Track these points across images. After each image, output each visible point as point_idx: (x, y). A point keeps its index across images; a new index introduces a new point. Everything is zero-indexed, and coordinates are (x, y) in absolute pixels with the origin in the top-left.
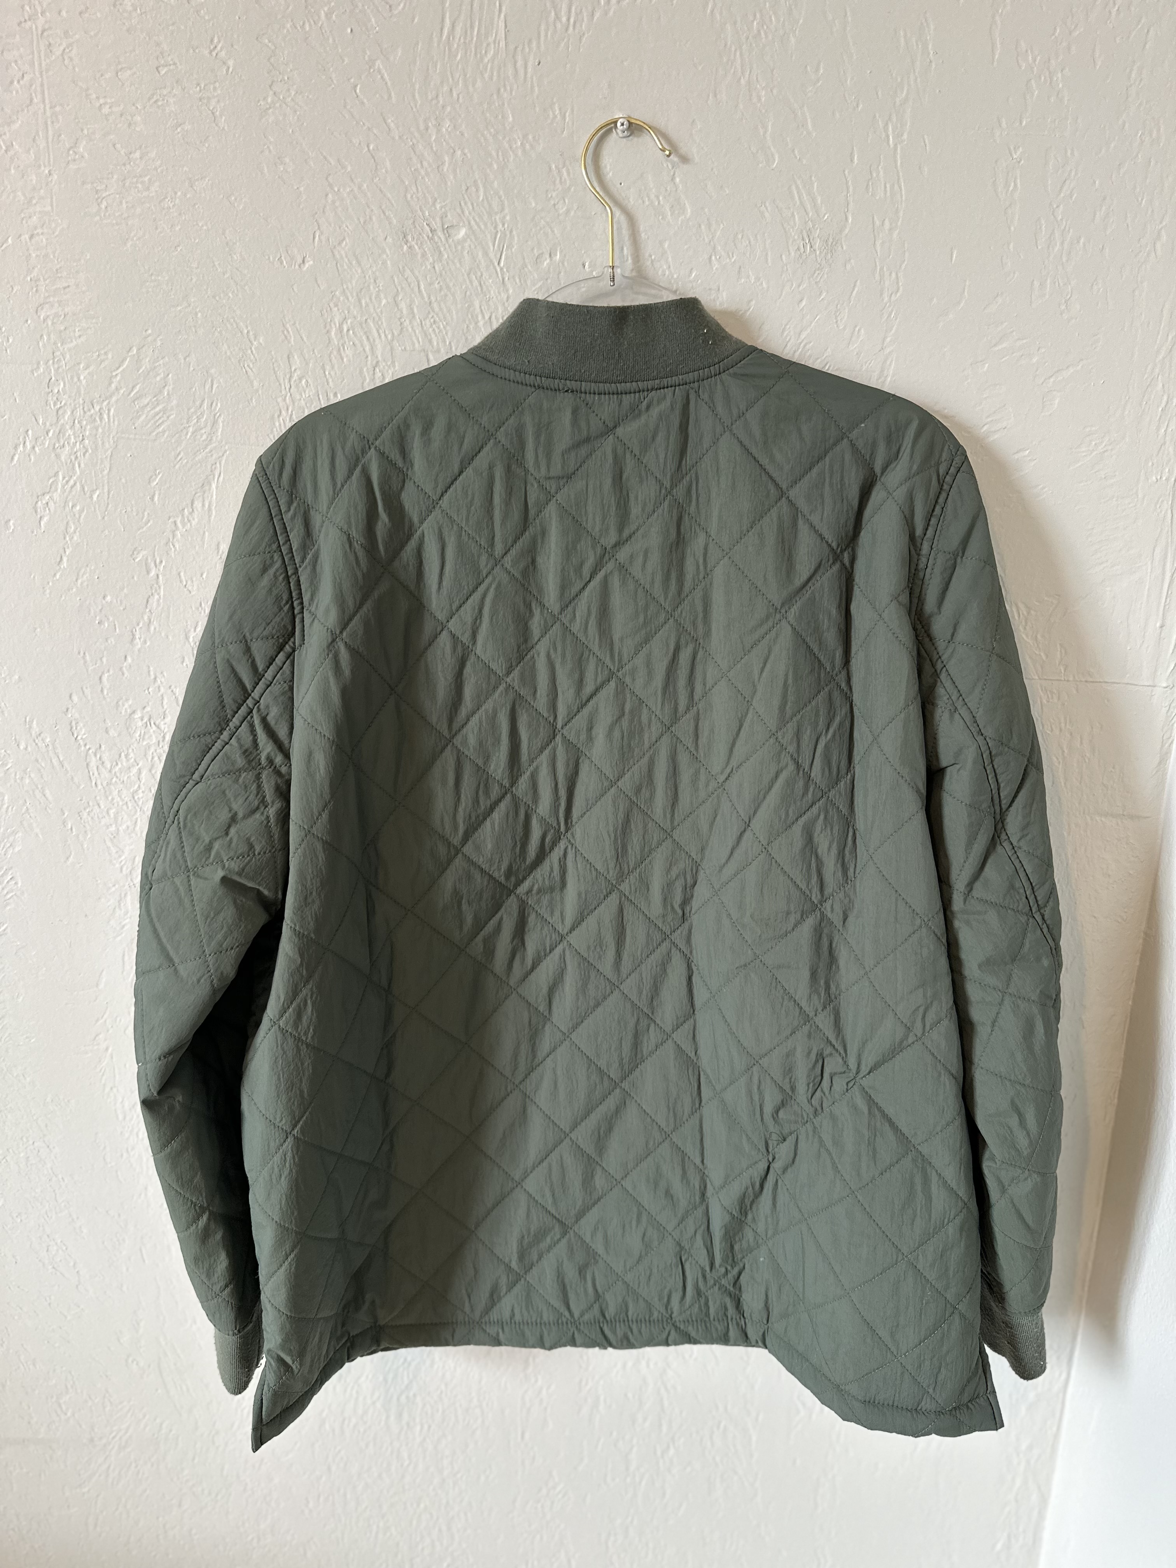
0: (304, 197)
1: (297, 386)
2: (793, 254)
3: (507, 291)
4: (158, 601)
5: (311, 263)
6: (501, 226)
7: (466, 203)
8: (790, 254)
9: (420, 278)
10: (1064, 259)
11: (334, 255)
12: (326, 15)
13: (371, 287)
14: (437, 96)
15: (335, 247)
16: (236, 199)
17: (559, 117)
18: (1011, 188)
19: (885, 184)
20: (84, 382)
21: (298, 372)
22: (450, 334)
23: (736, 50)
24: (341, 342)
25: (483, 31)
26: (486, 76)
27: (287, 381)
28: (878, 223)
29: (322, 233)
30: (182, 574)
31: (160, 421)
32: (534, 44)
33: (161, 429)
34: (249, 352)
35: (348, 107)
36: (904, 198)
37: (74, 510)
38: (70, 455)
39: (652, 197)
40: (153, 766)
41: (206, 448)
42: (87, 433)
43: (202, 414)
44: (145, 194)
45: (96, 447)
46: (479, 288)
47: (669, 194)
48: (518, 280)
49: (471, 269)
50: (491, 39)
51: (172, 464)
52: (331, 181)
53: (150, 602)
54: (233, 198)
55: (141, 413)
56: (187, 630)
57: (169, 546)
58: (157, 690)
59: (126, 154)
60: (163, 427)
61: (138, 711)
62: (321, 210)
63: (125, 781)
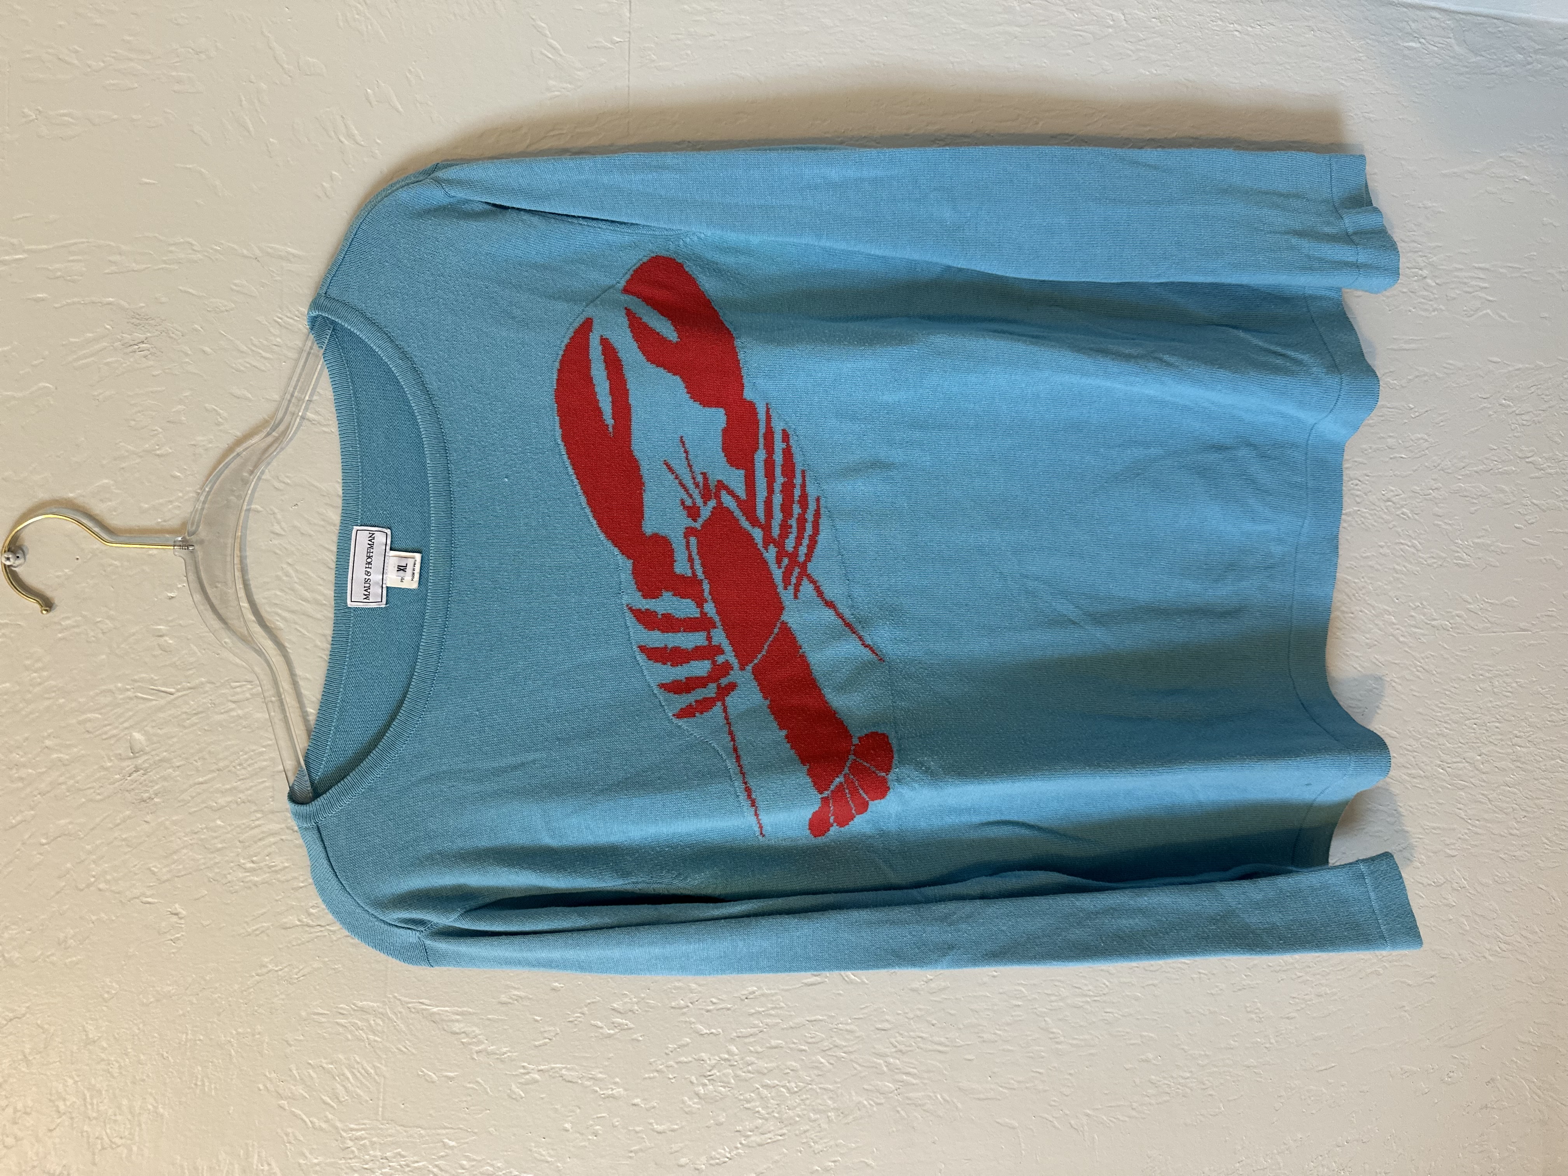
0: (103, 915)
1: (318, 918)
2: (151, 363)
3: (202, 683)
4: (568, 1069)
5: (177, 906)
6: (129, 694)
7: (106, 733)
8: (152, 366)
9: (191, 782)
11: (167, 880)
13: (203, 837)
15: (158, 879)
16: (108, 992)
17: (4, 631)
18: (71, 120)
19: (69, 261)
20: (320, 1159)
21: (302, 917)
22: (254, 747)
24: (267, 870)
27: (313, 930)
28: (114, 268)
29: (143, 894)
30: (537, 1044)
31: (363, 1071)
33: (372, 1071)
34: (280, 973)
36: (85, 240)
37: (467, 1167)
38: (405, 1172)
40: (759, 1072)
41: (392, 1020)
42: (379, 1154)
43: (353, 1024)
44: (104, 1092)
45: (393, 1144)
46: (200, 716)
48: (191, 672)
49: (179, 726)
51: (412, 1057)
52: (84, 885)
53: (570, 1079)
54: (106, 996)
55: (354, 1094)
56: (601, 1037)
57: (505, 1058)
58: (670, 1069)
59: (60, 1117)
60: (369, 1068)
61: (696, 1089)
62: (117, 895)
63: (776, 1102)
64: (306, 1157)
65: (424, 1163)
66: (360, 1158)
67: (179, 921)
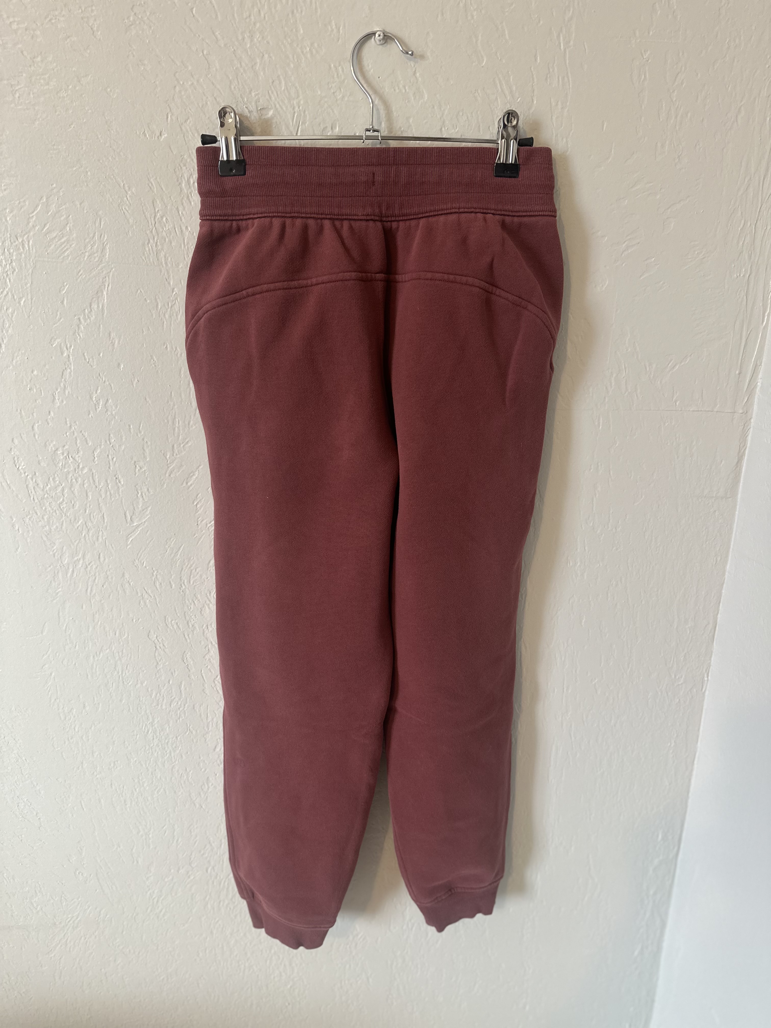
0: (159, 89)
1: (160, 222)
4: (70, 373)
5: (166, 135)
6: (297, 108)
7: (272, 93)
10: (677, 128)
11: (181, 130)
16: (111, 91)
17: (335, 30)
18: (642, 79)
19: (559, 76)
20: (10, 222)
21: (161, 212)
28: (553, 104)
29: (172, 114)
30: (86, 354)
31: (65, 249)
33: (66, 254)
34: (125, 198)
35: (188, 24)
36: (571, 86)
37: (8, 312)
38: (3, 273)
39: (401, 86)
40: (72, 485)
41: (98, 267)
42: (14, 258)
43: (94, 244)
44: (48, 86)
45: (21, 267)
47: (413, 85)
51: (75, 278)
52: (178, 77)
53: (64, 373)
55: (51, 243)
56: (90, 393)
57: (76, 335)
58: (72, 434)
59: (31, 59)
60: (67, 252)
61: (60, 449)
62: (172, 98)
63: (53, 496)
64: (11, 213)
65: (10, 286)
66: (11, 247)
67: (156, 136)
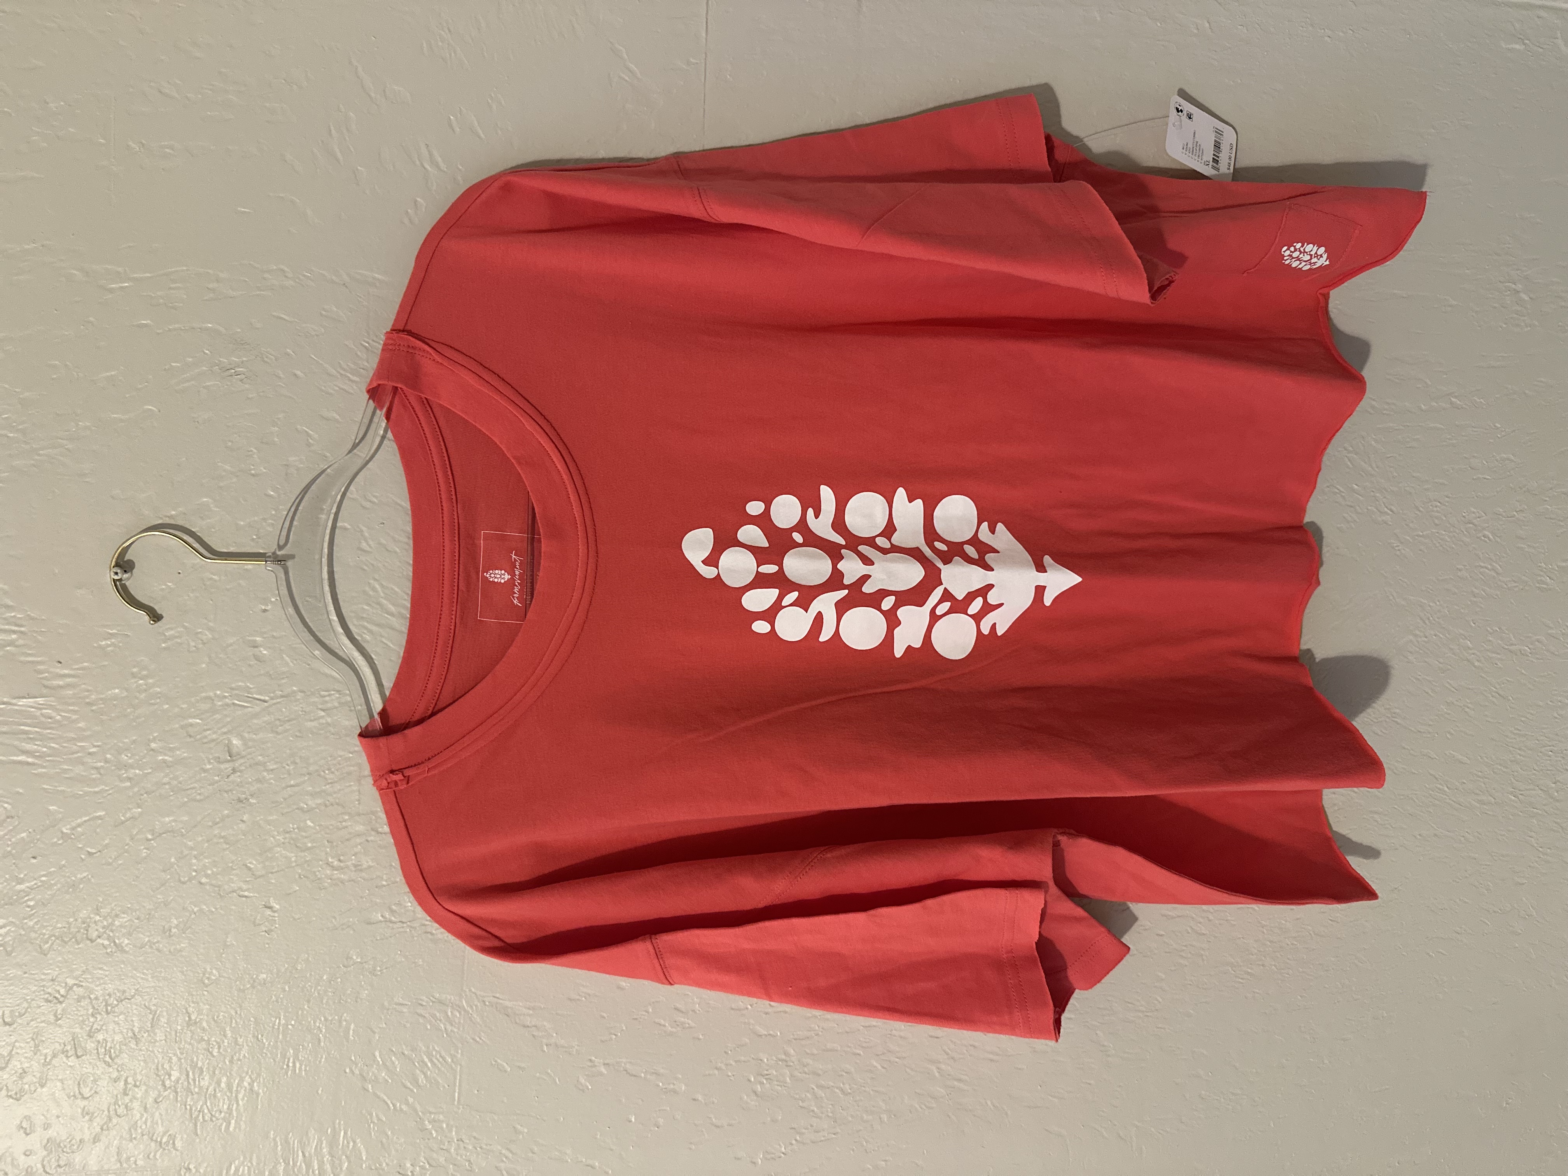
0: (205, 907)
2: (247, 386)
3: (294, 692)
4: (633, 1064)
5: (271, 900)
6: (227, 700)
7: (206, 737)
8: (248, 390)
9: (284, 785)
10: (243, 89)
11: (262, 876)
12: (20, 884)
13: (294, 836)
14: (96, 768)
17: (113, 640)
18: (171, 151)
19: (170, 288)
22: (341, 753)
23: (39, 455)
24: (353, 869)
25: (29, 721)
26: (74, 717)
27: (395, 926)
28: (212, 295)
29: (240, 889)
31: (441, 1060)
32: (39, 667)
35: (111, 861)
36: (185, 268)
40: (814, 1073)
41: (468, 1012)
43: (434, 1016)
44: (204, 1070)
46: (291, 723)
48: (283, 681)
49: (273, 731)
50: (38, 713)
51: (486, 1047)
52: (186, 879)
53: (634, 1073)
54: (206, 981)
55: (432, 1080)
56: (664, 1034)
58: (729, 1067)
59: (165, 1090)
60: (447, 1058)
61: (754, 1087)
62: (216, 889)
67: (272, 914)
